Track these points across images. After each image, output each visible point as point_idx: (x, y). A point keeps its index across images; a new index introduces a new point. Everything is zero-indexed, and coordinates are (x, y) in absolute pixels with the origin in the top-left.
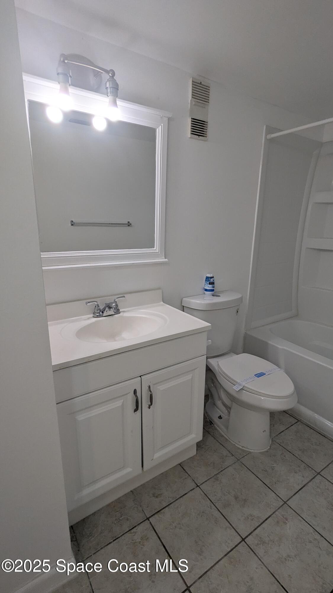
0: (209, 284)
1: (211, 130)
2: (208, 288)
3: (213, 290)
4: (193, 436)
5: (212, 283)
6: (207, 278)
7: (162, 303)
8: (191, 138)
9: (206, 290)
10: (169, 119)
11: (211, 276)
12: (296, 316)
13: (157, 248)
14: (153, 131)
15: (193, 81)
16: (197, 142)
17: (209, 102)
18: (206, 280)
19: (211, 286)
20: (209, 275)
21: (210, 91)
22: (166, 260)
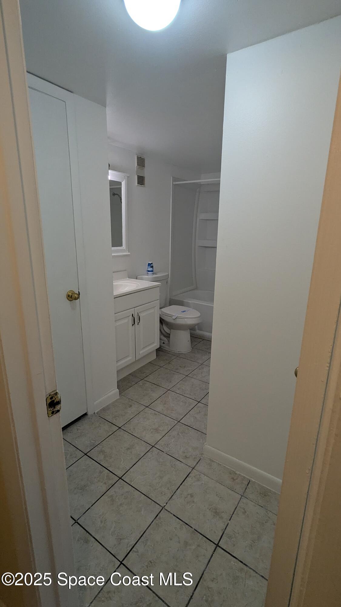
0: (151, 267)
1: (146, 181)
2: (150, 270)
3: (153, 271)
4: (155, 344)
5: (152, 267)
6: (149, 264)
7: (128, 278)
8: (138, 186)
9: (149, 271)
10: (128, 177)
11: (151, 262)
12: (196, 288)
13: (124, 246)
14: (120, 183)
15: (137, 157)
16: (141, 188)
17: (145, 167)
18: (148, 266)
19: (152, 268)
20: (150, 262)
21: (145, 161)
22: (129, 253)
